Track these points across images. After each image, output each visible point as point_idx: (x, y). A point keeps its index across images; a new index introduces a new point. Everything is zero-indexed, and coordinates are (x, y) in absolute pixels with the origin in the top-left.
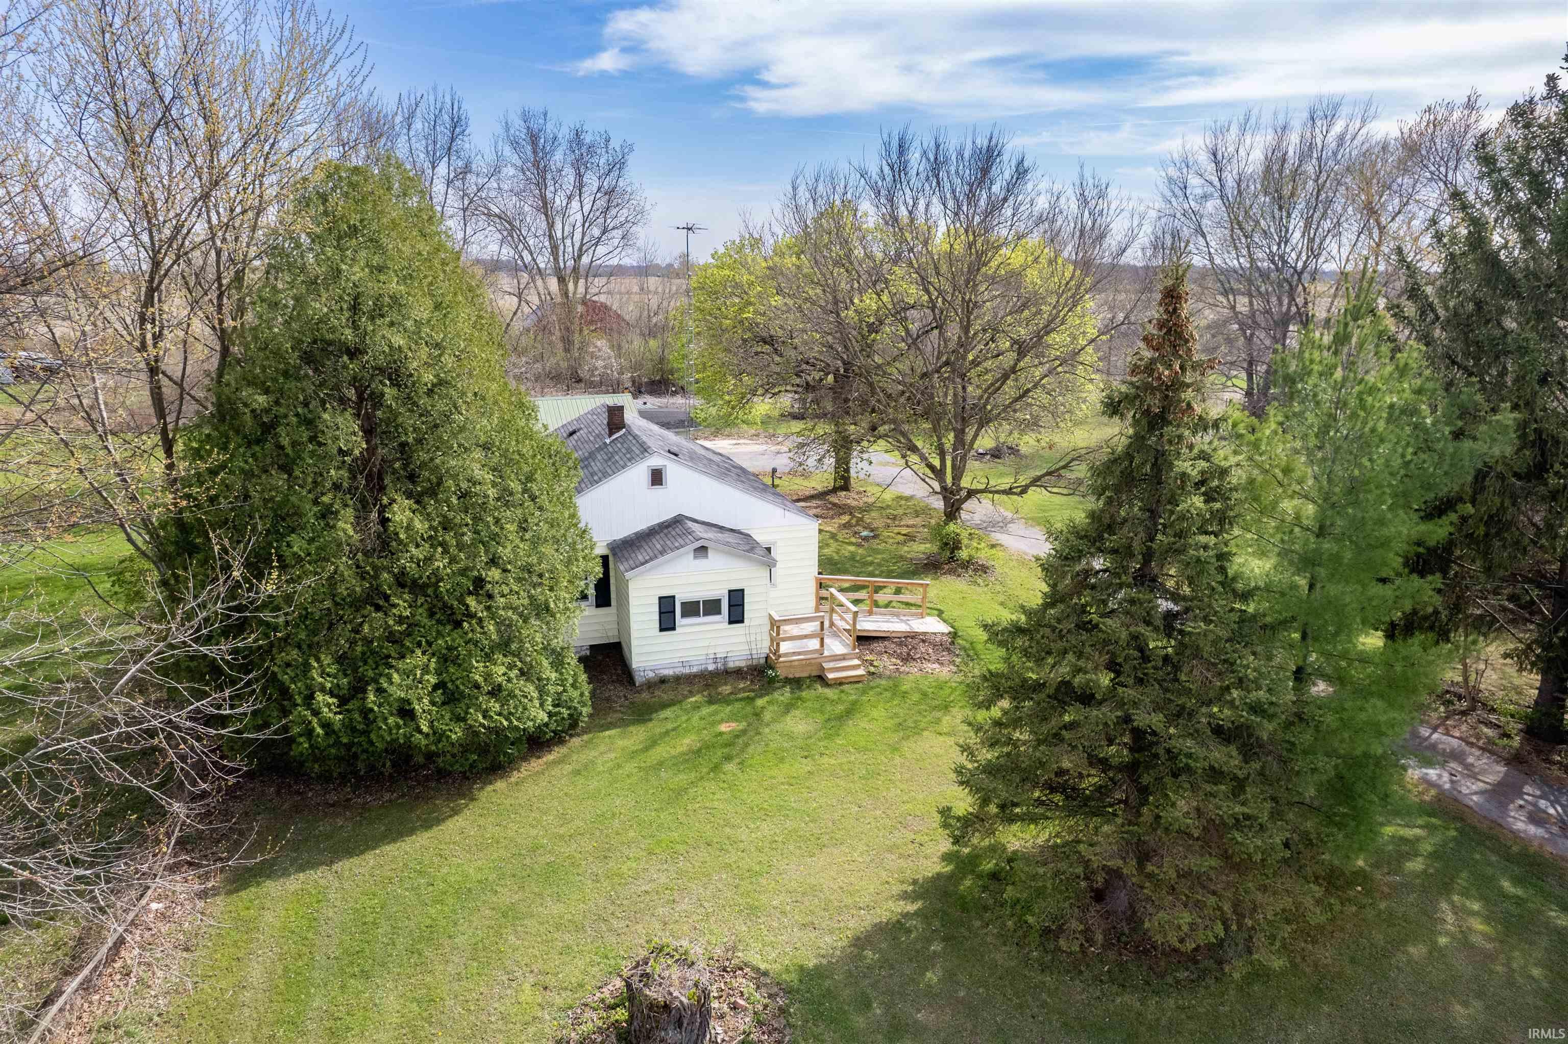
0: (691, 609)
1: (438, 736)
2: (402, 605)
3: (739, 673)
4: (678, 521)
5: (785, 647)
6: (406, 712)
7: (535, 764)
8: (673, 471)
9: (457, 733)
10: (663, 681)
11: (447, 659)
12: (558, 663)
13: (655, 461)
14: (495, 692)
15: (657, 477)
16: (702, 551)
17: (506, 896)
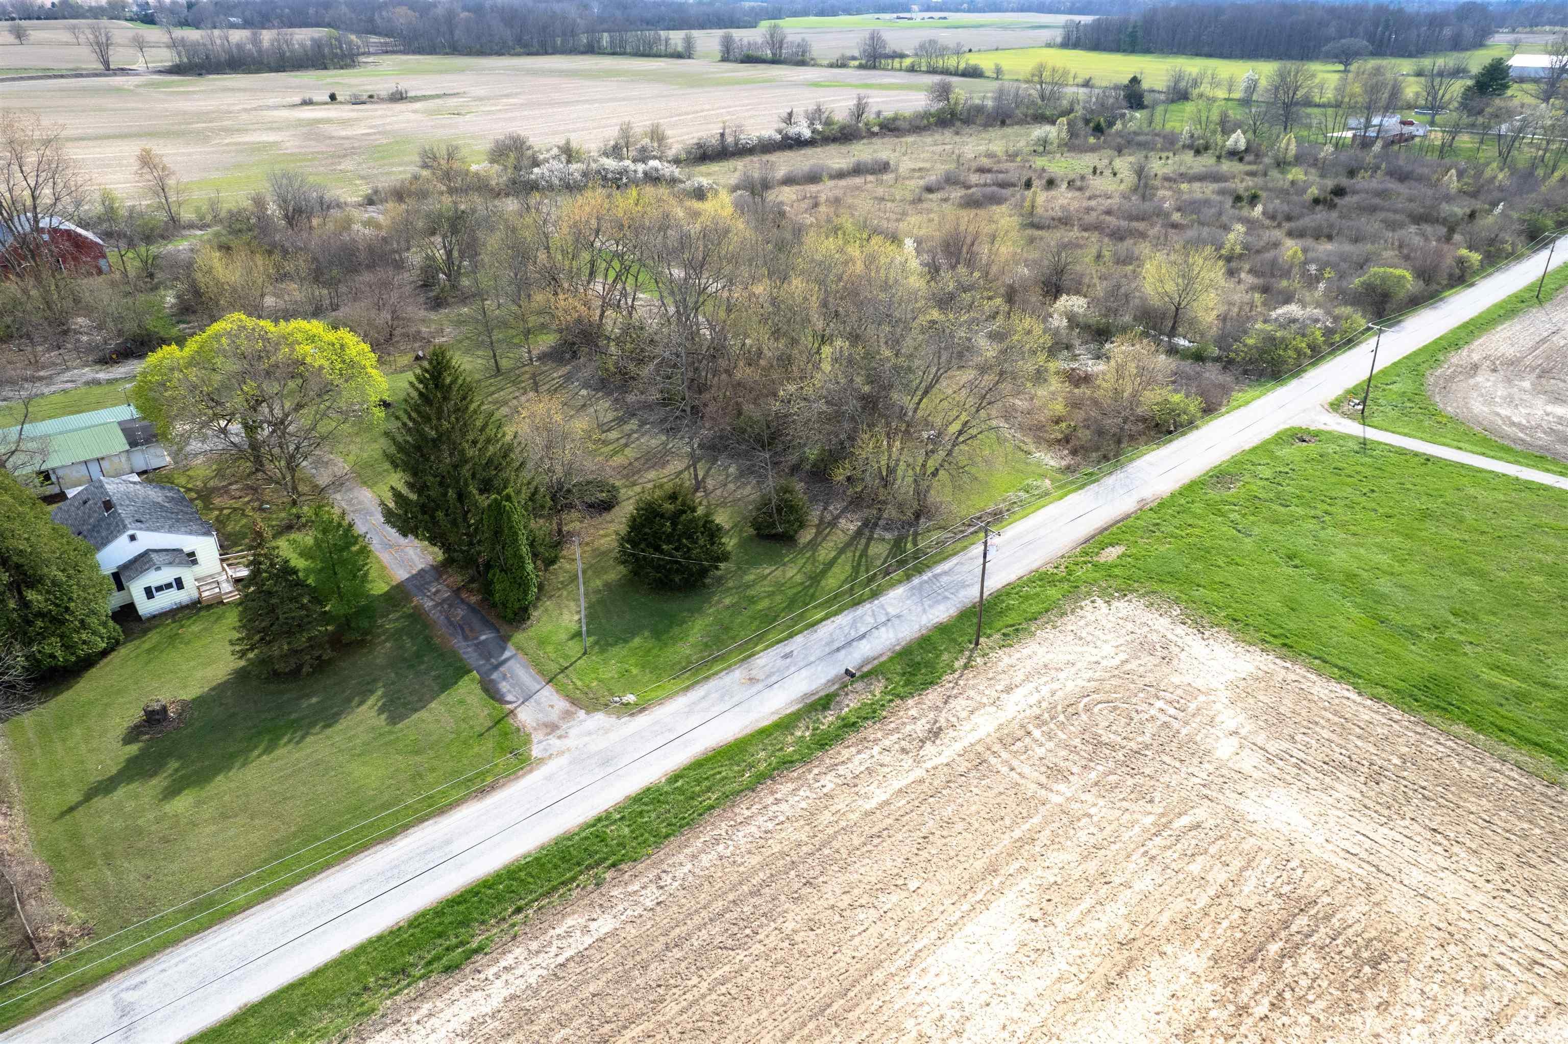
0: (159, 589)
1: (66, 661)
2: (39, 623)
3: (187, 607)
4: (147, 553)
5: (204, 594)
6: (52, 656)
7: (105, 660)
8: (139, 534)
9: (73, 659)
10: (154, 617)
11: (62, 636)
12: (104, 624)
13: (131, 532)
14: (84, 642)
15: (133, 538)
16: (158, 569)
17: (105, 700)
